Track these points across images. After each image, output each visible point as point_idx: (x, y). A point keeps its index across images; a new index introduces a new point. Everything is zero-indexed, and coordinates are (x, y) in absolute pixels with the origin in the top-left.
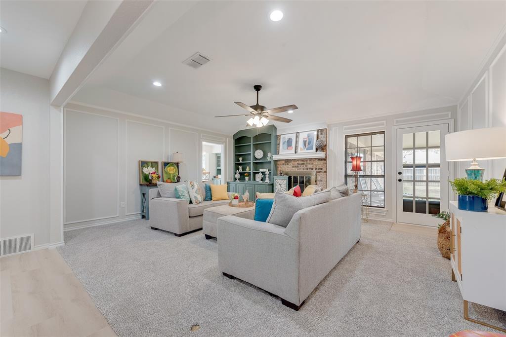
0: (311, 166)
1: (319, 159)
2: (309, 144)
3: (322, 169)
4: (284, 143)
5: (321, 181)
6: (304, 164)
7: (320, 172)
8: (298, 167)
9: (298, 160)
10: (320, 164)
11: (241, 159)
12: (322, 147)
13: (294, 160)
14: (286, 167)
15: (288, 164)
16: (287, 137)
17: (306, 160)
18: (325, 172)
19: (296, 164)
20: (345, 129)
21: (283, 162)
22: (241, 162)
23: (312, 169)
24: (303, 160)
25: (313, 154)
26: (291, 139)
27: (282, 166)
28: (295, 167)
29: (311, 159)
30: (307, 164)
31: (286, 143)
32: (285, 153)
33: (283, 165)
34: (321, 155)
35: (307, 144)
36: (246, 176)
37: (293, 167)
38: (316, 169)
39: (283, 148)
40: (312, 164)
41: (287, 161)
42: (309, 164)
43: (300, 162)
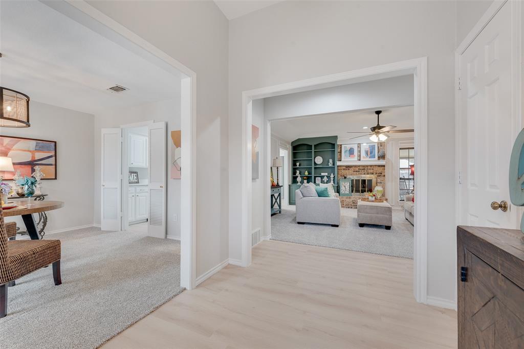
0: (372, 171)
1: (379, 166)
2: (371, 153)
3: (381, 173)
4: (346, 152)
5: (381, 183)
6: (365, 169)
7: (379, 176)
8: (359, 171)
9: (359, 166)
10: (380, 170)
11: (298, 164)
12: (382, 157)
13: (355, 166)
14: (347, 171)
15: (349, 169)
16: (348, 147)
17: (367, 166)
18: (384, 176)
19: (357, 169)
20: (400, 144)
21: (344, 167)
22: (298, 166)
23: (373, 174)
24: (364, 166)
25: (375, 161)
26: (353, 148)
27: (343, 171)
28: (356, 171)
29: (371, 166)
30: (367, 169)
31: (348, 152)
32: (346, 160)
33: (344, 169)
34: (382, 162)
35: (369, 153)
36: (305, 179)
37: (354, 171)
38: (376, 173)
39: (345, 155)
40: (373, 169)
41: (348, 167)
42: (370, 169)
43: (361, 168)
